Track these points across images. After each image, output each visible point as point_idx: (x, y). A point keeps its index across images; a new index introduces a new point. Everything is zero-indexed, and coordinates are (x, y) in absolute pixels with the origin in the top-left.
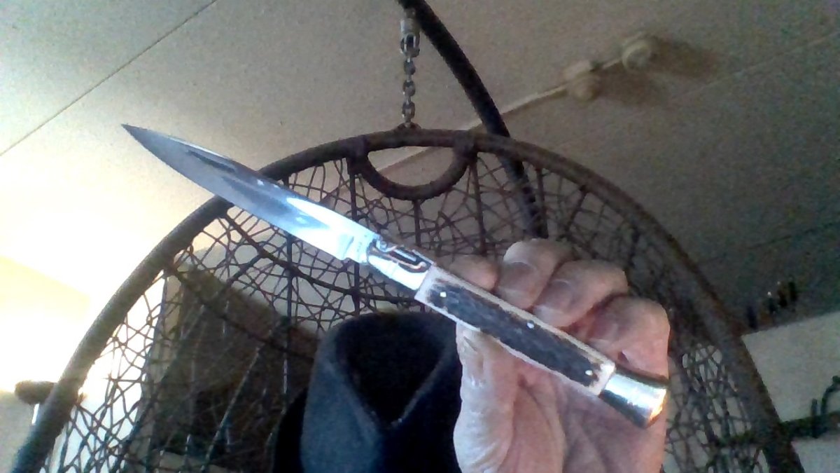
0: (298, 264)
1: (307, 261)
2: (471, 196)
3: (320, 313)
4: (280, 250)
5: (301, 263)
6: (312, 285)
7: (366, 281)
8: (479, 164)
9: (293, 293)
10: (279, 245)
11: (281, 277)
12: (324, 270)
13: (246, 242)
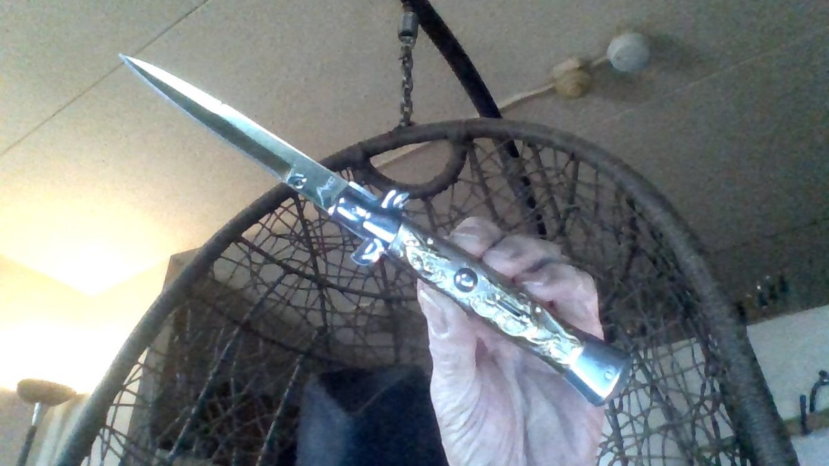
0: (327, 275)
1: (333, 271)
2: (478, 184)
3: (355, 319)
4: (305, 264)
5: (329, 273)
6: (343, 294)
7: (393, 284)
8: (478, 151)
9: (326, 303)
10: (304, 261)
11: (309, 290)
12: (352, 278)
13: (269, 261)
